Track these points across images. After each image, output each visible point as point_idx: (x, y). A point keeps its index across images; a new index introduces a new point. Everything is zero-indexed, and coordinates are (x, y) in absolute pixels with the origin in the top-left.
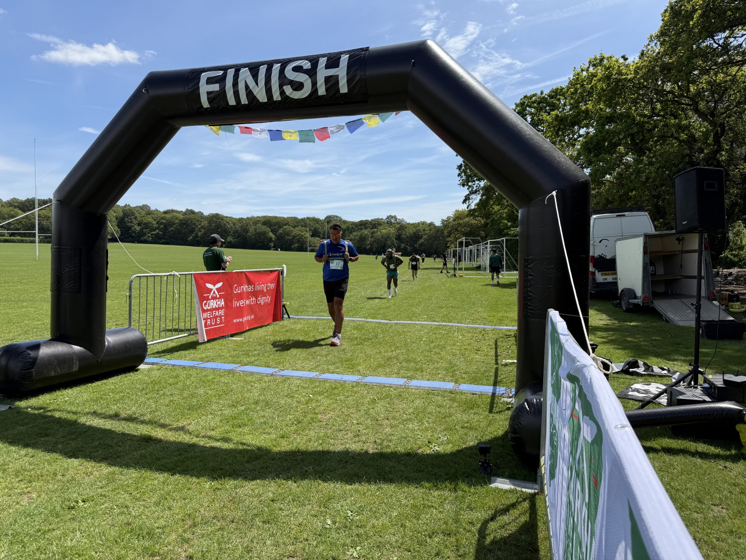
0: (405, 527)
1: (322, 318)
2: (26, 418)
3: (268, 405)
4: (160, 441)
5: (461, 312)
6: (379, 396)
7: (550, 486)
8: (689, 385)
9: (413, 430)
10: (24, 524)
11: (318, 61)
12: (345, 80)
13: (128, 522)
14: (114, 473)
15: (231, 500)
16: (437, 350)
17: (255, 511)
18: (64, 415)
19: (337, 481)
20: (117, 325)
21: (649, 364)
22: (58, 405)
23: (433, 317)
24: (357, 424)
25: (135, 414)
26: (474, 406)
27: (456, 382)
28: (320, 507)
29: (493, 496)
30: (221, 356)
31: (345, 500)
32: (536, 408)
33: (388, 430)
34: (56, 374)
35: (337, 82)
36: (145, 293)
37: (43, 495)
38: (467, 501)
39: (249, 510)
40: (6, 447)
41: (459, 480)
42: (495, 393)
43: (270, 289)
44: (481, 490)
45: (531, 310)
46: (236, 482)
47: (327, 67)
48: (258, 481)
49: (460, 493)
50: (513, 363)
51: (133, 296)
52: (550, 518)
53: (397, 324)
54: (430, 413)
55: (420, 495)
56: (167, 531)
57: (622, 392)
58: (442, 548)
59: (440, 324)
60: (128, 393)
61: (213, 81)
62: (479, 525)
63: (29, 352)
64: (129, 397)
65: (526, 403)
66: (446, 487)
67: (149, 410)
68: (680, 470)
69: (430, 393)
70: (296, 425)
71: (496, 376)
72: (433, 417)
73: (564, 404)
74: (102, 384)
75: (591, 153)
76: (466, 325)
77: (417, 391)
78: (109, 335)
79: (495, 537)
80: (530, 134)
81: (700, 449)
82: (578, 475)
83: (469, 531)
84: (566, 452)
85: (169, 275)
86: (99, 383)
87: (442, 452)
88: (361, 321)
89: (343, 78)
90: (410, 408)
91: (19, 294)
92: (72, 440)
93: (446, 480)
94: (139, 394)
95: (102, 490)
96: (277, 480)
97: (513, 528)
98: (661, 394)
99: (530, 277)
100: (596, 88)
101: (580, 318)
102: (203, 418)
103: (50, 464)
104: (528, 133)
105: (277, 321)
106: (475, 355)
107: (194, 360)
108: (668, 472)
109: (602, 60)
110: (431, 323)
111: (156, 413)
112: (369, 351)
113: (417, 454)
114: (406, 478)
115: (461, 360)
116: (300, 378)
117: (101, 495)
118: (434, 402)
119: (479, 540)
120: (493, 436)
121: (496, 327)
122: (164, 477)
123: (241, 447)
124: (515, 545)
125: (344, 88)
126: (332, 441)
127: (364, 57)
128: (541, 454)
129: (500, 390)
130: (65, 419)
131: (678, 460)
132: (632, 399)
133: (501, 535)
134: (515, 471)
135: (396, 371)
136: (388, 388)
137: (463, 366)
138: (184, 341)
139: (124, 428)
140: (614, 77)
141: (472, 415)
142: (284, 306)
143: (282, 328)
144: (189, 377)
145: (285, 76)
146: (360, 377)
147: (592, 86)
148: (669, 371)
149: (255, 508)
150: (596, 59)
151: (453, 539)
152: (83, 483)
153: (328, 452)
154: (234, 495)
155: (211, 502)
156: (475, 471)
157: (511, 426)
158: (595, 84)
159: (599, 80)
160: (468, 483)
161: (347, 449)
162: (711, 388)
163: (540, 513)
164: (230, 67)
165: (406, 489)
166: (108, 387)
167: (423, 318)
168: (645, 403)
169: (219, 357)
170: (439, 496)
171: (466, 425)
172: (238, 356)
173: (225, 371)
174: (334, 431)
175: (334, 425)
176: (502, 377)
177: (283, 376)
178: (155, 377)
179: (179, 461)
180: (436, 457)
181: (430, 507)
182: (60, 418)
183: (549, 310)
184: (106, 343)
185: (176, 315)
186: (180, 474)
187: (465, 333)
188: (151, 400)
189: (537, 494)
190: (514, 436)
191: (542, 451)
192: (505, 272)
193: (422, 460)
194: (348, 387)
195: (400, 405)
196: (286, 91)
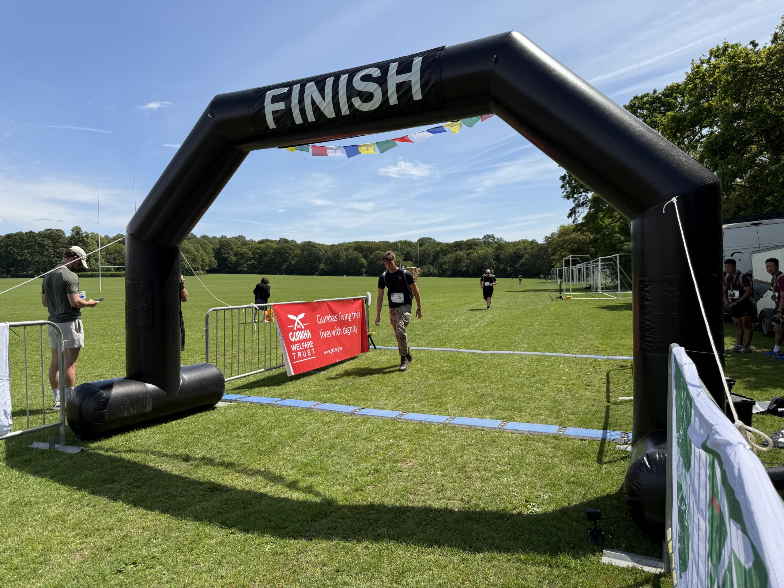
3: (344, 450)
5: (568, 339)
6: (469, 441)
7: (681, 577)
9: (507, 485)
11: (388, 67)
12: (419, 86)
16: (539, 385)
22: (129, 447)
23: (535, 347)
24: (442, 476)
26: (582, 455)
27: (561, 425)
28: (392, 583)
29: (605, 576)
30: (300, 392)
31: (422, 574)
32: (659, 465)
33: (478, 484)
34: (129, 414)
35: (410, 89)
38: (572, 581)
40: (70, 495)
41: (562, 552)
43: (356, 319)
44: (590, 567)
45: (650, 342)
46: (298, 544)
47: (399, 72)
48: (324, 545)
49: (563, 570)
50: (630, 401)
51: (210, 329)
53: (492, 354)
54: (529, 464)
55: (514, 571)
59: (542, 354)
60: (201, 435)
61: (278, 99)
63: (102, 391)
64: (201, 439)
65: (645, 459)
66: (546, 561)
67: (219, 454)
69: (529, 438)
70: (373, 474)
71: (607, 417)
72: (533, 469)
74: (176, 424)
75: (716, 155)
76: (574, 355)
77: (513, 435)
78: (184, 372)
80: (640, 131)
84: (703, 549)
85: (248, 307)
86: (173, 423)
87: (542, 513)
88: (453, 351)
89: (416, 83)
90: (504, 457)
92: (137, 487)
93: (545, 552)
94: (211, 435)
99: (647, 303)
100: (721, 81)
101: (714, 356)
104: (638, 129)
105: (363, 352)
106: (584, 391)
107: (274, 397)
109: (726, 49)
110: (532, 353)
112: (460, 387)
113: (512, 515)
114: (497, 546)
115: (568, 397)
116: (381, 418)
118: (534, 450)
120: (605, 494)
121: (610, 357)
125: (417, 95)
126: (411, 497)
127: (439, 58)
128: (667, 525)
129: (613, 434)
134: (634, 542)
135: (490, 411)
136: (479, 432)
137: (569, 404)
140: (740, 66)
141: (580, 466)
142: (369, 336)
143: (368, 360)
144: (265, 416)
145: (353, 88)
146: (448, 417)
147: (715, 79)
150: (718, 49)
153: (407, 510)
155: (269, 571)
156: (582, 540)
157: (627, 485)
158: (719, 77)
159: (724, 72)
160: (573, 556)
161: (429, 507)
164: (295, 83)
165: (496, 562)
166: (181, 428)
167: (523, 347)
169: (299, 394)
170: (537, 573)
171: (572, 480)
172: (318, 392)
173: (303, 409)
174: (415, 484)
176: (614, 418)
177: (363, 415)
178: (231, 416)
180: (534, 520)
182: (129, 461)
183: (672, 345)
184: (181, 381)
185: (262, 347)
187: (573, 364)
188: (223, 443)
189: (664, 575)
190: (632, 499)
191: (668, 522)
192: (619, 293)
193: (517, 525)
194: (434, 429)
195: (493, 453)
196: (354, 104)
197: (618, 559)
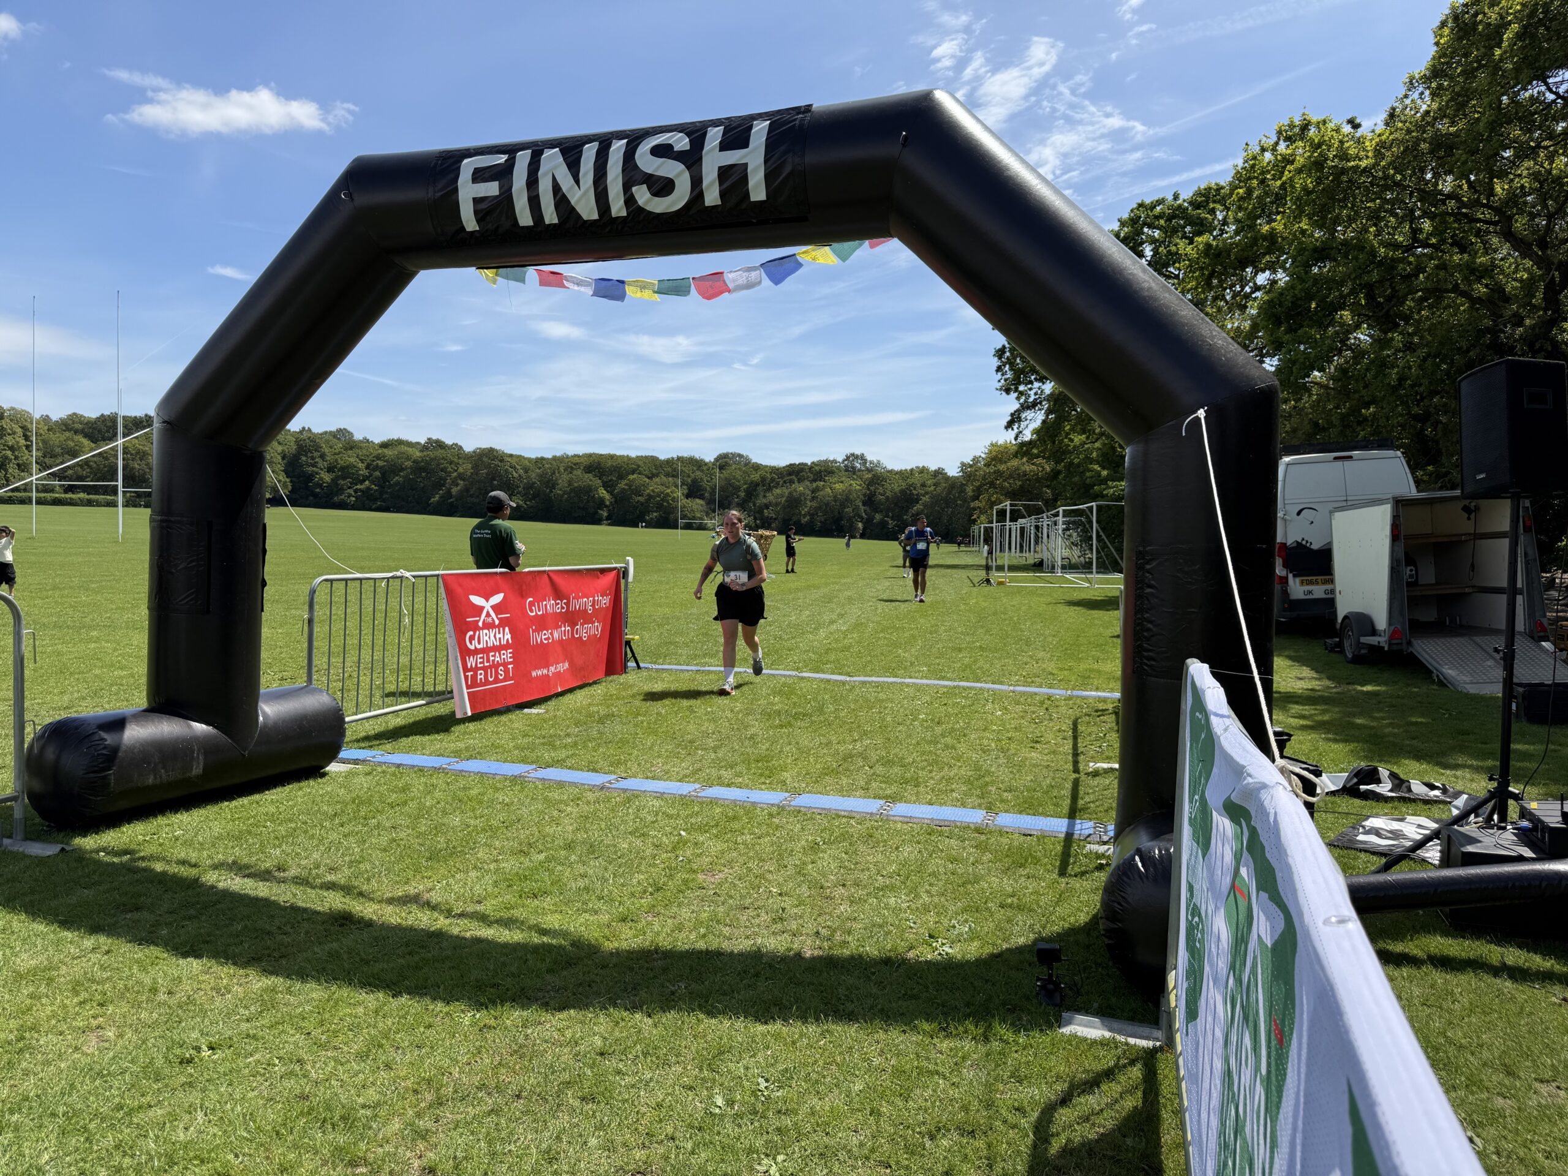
0: (880, 1115)
1: (707, 668)
2: (95, 872)
3: (593, 852)
4: (370, 924)
5: (1000, 659)
6: (826, 835)
7: (1187, 1034)
8: (1488, 823)
9: (896, 911)
10: (89, 1093)
11: (705, 133)
12: (761, 174)
13: (302, 1093)
14: (274, 990)
15: (516, 1052)
16: (949, 740)
17: (566, 1076)
18: (174, 869)
19: (737, 1015)
20: (282, 679)
21: (1402, 776)
22: (160, 845)
23: (941, 671)
24: (780, 894)
25: (318, 867)
26: (1026, 861)
27: (989, 808)
28: (701, 1070)
29: (1065, 1053)
30: (496, 748)
31: (754, 1056)
32: (1160, 867)
33: (844, 908)
34: (158, 781)
35: (744, 179)
36: (341, 613)
37: (129, 1034)
38: (1010, 1063)
39: (552, 1073)
40: (54, 932)
41: (993, 1016)
42: (1072, 834)
43: (601, 609)
44: (1041, 1039)
45: (1149, 659)
46: (525, 1013)
47: (725, 146)
48: (572, 1011)
49: (996, 1045)
50: (1112, 770)
51: (316, 620)
52: (1186, 1104)
53: (864, 683)
54: (933, 874)
55: (912, 1048)
56: (382, 1113)
57: (1342, 835)
58: (957, 1161)
59: (956, 684)
60: (305, 823)
61: (487, 175)
62: (1036, 1115)
63: (103, 734)
64: (306, 832)
65: (1137, 858)
66: (966, 1032)
67: (347, 859)
68: (1467, 1005)
69: (933, 830)
70: (651, 894)
71: (1075, 796)
72: (941, 883)
73: (1219, 863)
74: (251, 804)
75: (1278, 322)
76: (1012, 688)
77: (905, 826)
78: (266, 702)
79: (1069, 1140)
80: (1150, 288)
81: (1510, 961)
82: (1246, 1018)
83: (1014, 1127)
84: (1222, 965)
85: (393, 577)
86: (245, 801)
87: (959, 957)
88: (790, 676)
89: (756, 169)
90: (890, 863)
91: (84, 612)
92: (190, 918)
93: (967, 1017)
94: (327, 824)
95: (248, 1025)
96: (612, 1010)
97: (1107, 1122)
98: (1427, 839)
99: (1149, 590)
100: (1293, 187)
101: (1253, 678)
102: (458, 876)
103: (144, 969)
104: (1146, 285)
105: (613, 674)
106: (1030, 752)
107: (443, 756)
108: (1440, 1007)
109: (1305, 127)
110: (936, 682)
111: (361, 866)
112: (805, 741)
113: (904, 961)
114: (882, 1010)
115: (1000, 761)
116: (660, 796)
117: (248, 1036)
118: (942, 851)
119: (1035, 1146)
120: (1067, 925)
121: (1075, 693)
122: (377, 1000)
123: (536, 939)
124: (1113, 1157)
125: (758, 191)
126: (726, 931)
127: (801, 125)
128: (1168, 966)
129: (1084, 827)
130: (174, 875)
131: (1462, 983)
132: (1366, 851)
133: (1082, 1136)
134: (1114, 1000)
135: (862, 783)
136: (844, 820)
137: (1003, 774)
138: (421, 714)
139: (295, 895)
140: (1330, 163)
141: (1023, 879)
142: (628, 643)
143: (625, 689)
144: (430, 790)
145: (636, 167)
146: (787, 795)
147: (1284, 184)
148: (1444, 791)
149: (564, 1070)
150: (1292, 126)
151: (980, 1144)
152: (211, 1010)
153: (719, 954)
154: (521, 1040)
155: (474, 1055)
156: (1028, 998)
157: (1106, 904)
158: (1291, 179)
159: (1299, 171)
160: (1013, 1024)
161: (759, 948)
162: (1535, 829)
163: (1165, 1090)
164: (521, 146)
165: (881, 1035)
166: (262, 810)
167: (919, 671)
168: (1392, 859)
169: (494, 750)
170: (951, 1050)
171: (1010, 900)
172: (532, 748)
173: (506, 778)
174: (731, 908)
175: (731, 897)
176: (1087, 799)
177: (625, 790)
178: (360, 790)
179: (409, 966)
180: (945, 969)
181: (931, 1073)
182: (164, 874)
183: (1189, 661)
184: (261, 718)
185: (404, 660)
186: (409, 994)
187: (1010, 704)
188: (351, 839)
189: (1161, 1047)
190: (1112, 926)
191: (1170, 960)
192: (1095, 576)
193: (915, 975)
194: (761, 815)
195: (871, 857)
196: (637, 197)
197: (1086, 1026)
